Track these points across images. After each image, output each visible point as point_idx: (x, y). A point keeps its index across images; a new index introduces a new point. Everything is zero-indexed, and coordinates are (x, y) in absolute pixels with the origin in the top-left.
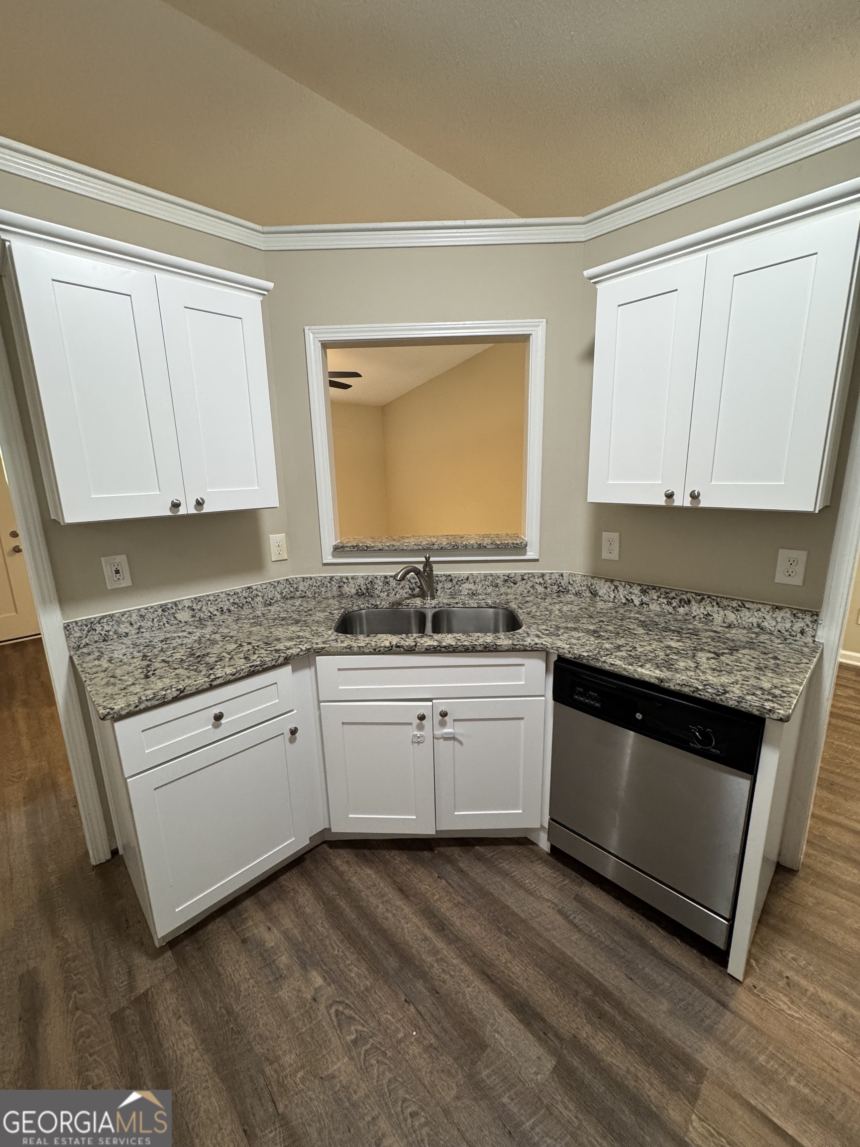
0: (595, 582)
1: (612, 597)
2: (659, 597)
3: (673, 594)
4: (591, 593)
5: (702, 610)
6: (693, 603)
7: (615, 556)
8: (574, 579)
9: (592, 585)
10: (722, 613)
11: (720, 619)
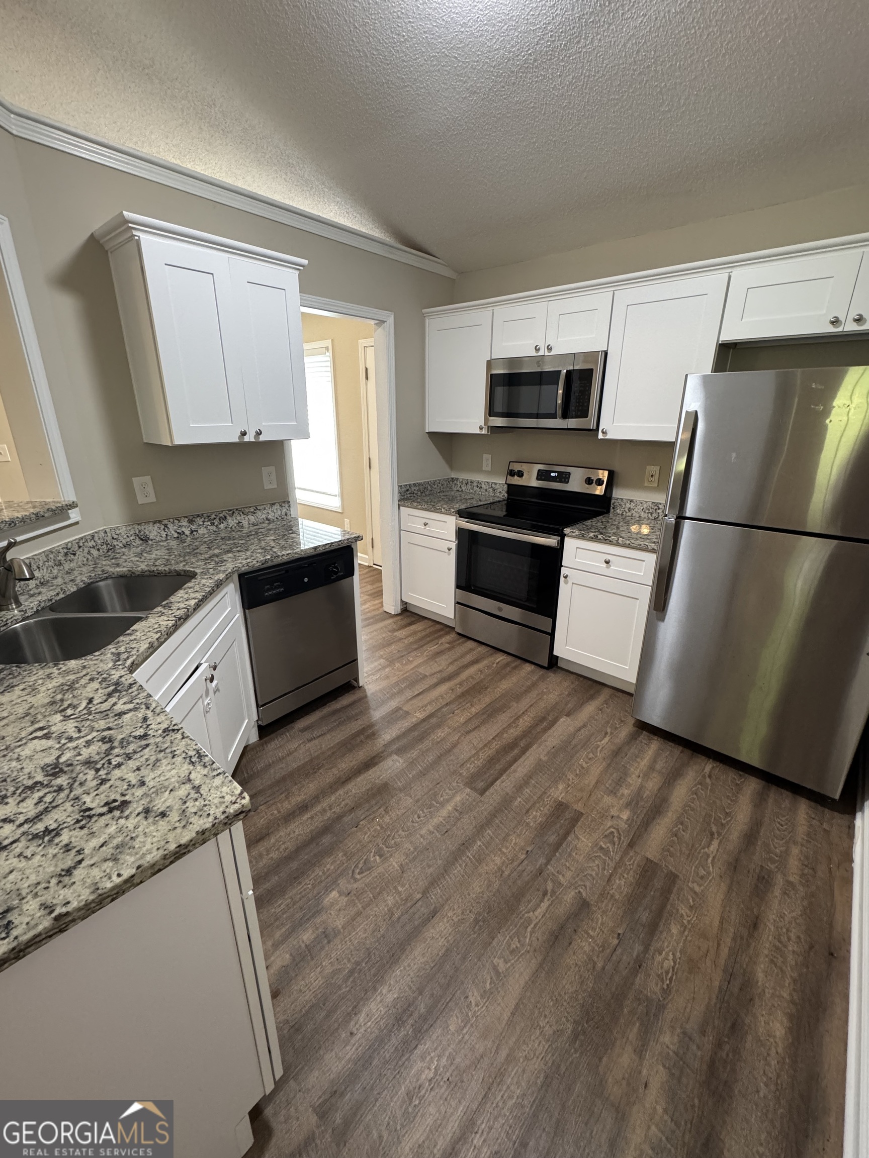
0: (143, 527)
1: (164, 536)
2: (204, 522)
3: (213, 516)
4: (142, 540)
5: (235, 521)
6: (228, 517)
7: (152, 498)
8: (118, 532)
9: (140, 532)
10: (246, 518)
11: (247, 523)
